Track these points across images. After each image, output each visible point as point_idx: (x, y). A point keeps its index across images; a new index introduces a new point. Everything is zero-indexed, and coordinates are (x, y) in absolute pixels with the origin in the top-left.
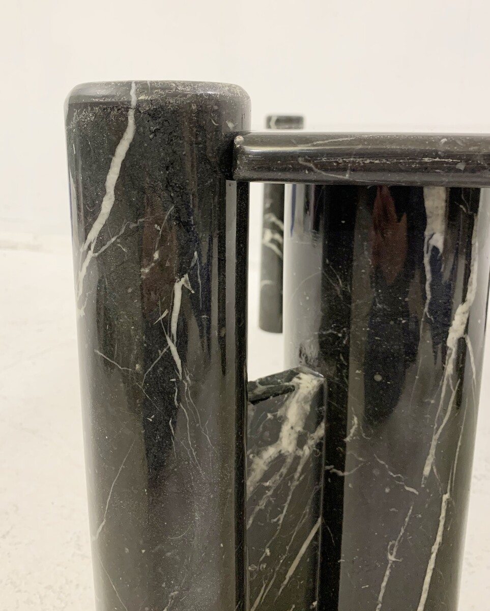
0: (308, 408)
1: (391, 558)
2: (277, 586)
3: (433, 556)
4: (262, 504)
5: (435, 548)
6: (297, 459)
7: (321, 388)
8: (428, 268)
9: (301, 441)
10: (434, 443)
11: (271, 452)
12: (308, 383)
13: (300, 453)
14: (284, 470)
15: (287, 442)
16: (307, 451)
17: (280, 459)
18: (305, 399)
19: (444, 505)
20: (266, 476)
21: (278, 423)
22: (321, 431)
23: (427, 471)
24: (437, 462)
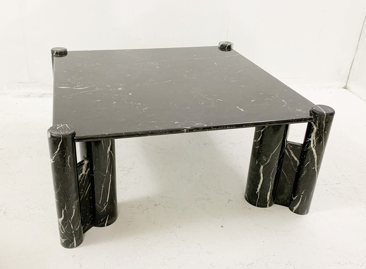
0: (86, 166)
1: (103, 187)
2: (84, 195)
3: (110, 185)
4: (81, 183)
5: (110, 184)
6: (85, 174)
7: (88, 163)
8: (103, 143)
9: (86, 172)
10: (107, 168)
11: (81, 174)
12: (86, 162)
13: (86, 173)
14: (83, 177)
15: (84, 172)
16: (87, 173)
17: (83, 175)
18: (86, 165)
19: (110, 177)
20: (81, 178)
21: (82, 170)
22: (89, 169)
23: (107, 172)
24: (108, 170)
